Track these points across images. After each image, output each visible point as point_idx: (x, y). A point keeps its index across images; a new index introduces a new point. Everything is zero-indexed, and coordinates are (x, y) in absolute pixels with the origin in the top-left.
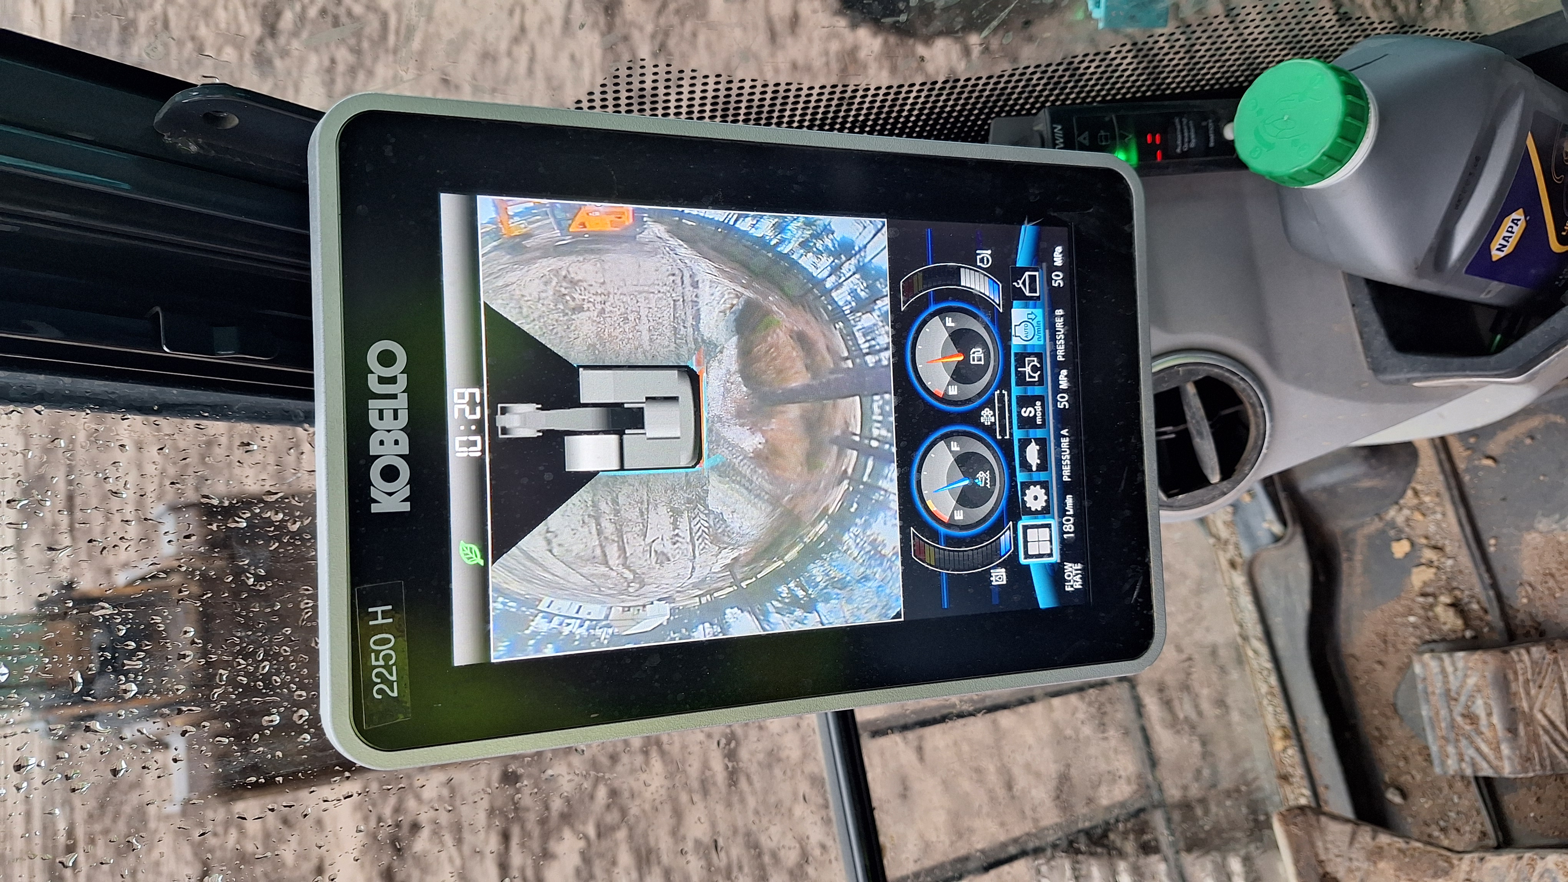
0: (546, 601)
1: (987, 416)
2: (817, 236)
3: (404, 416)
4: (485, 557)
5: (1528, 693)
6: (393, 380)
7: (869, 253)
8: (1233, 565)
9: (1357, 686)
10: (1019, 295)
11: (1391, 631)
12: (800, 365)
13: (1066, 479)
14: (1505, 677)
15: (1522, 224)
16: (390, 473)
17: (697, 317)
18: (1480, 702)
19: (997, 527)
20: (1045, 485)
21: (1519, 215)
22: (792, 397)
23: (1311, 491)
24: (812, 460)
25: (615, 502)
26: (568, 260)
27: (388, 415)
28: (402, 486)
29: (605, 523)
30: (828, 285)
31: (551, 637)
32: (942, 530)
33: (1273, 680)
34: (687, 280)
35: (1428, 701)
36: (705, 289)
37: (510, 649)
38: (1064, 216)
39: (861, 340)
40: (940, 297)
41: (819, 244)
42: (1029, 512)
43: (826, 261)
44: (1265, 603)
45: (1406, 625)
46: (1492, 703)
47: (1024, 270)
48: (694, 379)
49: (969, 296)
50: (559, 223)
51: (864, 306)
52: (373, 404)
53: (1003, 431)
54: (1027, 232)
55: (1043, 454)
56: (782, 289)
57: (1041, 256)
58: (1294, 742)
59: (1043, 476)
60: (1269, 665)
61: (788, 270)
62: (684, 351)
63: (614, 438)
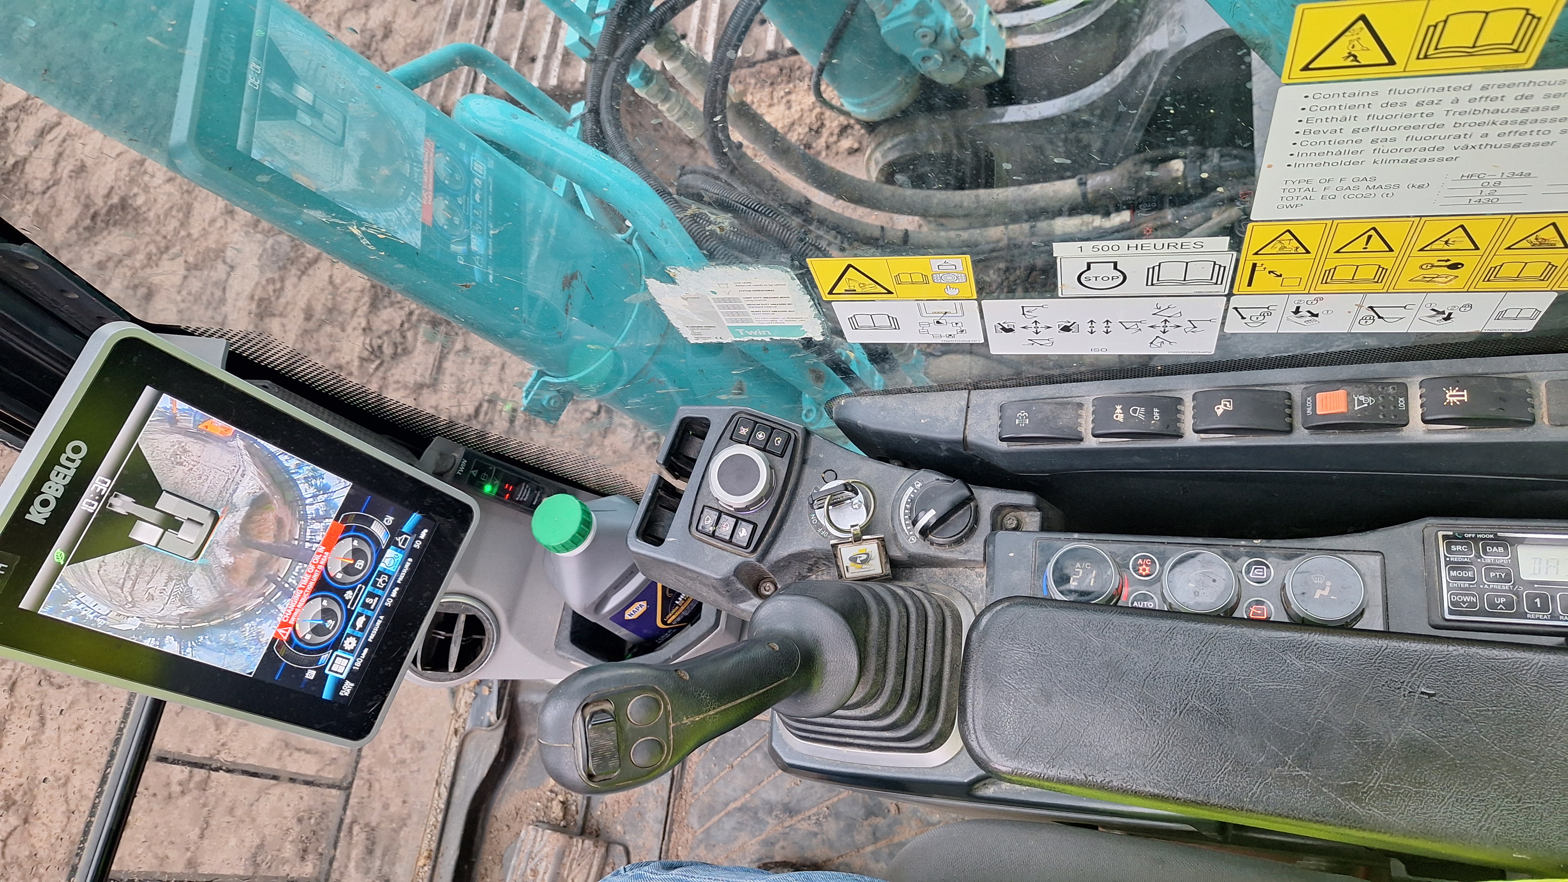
0: (83, 594)
1: (349, 595)
2: (315, 478)
3: (68, 480)
4: (65, 561)
5: (571, 866)
6: (73, 461)
7: (335, 495)
8: (456, 732)
9: (488, 836)
10: (396, 544)
11: (524, 808)
12: (272, 533)
13: (370, 640)
14: (564, 852)
15: (644, 608)
16: (45, 503)
17: (235, 491)
18: (544, 864)
19: (324, 650)
20: (358, 639)
21: (644, 603)
22: (259, 547)
23: (524, 702)
24: (251, 581)
25: (144, 561)
26: (189, 439)
27: (61, 476)
28: (47, 512)
29: (133, 569)
30: (307, 502)
31: (74, 613)
32: (296, 640)
33: (440, 818)
34: (240, 472)
35: (518, 855)
36: (247, 478)
37: (51, 610)
38: (436, 518)
39: (308, 533)
40: (358, 529)
41: (313, 482)
42: (343, 649)
43: (312, 490)
44: (461, 763)
45: (533, 806)
46: (550, 866)
47: (404, 533)
48: (216, 518)
49: (372, 535)
50: (195, 421)
51: (319, 518)
52: (57, 468)
53: (352, 605)
54: (415, 517)
55: (365, 624)
56: (283, 495)
57: (416, 531)
58: (432, 863)
59: (359, 634)
60: (443, 806)
61: (291, 487)
62: (219, 504)
63: (161, 530)
